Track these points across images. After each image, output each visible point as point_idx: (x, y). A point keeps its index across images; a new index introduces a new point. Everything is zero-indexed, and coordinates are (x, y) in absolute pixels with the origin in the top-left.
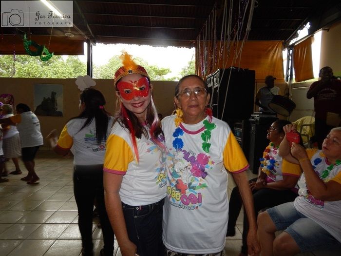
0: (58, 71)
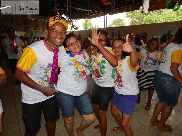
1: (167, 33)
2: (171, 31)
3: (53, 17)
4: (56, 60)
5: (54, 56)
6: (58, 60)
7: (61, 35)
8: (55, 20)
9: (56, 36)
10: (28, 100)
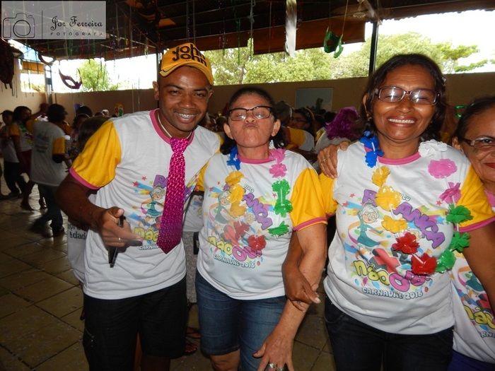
0: (294, 68)
1: (315, 106)
2: (322, 101)
3: (175, 49)
4: (179, 171)
5: (172, 159)
6: (184, 169)
7: (191, 103)
8: (178, 58)
9: (179, 104)
10: (100, 288)
